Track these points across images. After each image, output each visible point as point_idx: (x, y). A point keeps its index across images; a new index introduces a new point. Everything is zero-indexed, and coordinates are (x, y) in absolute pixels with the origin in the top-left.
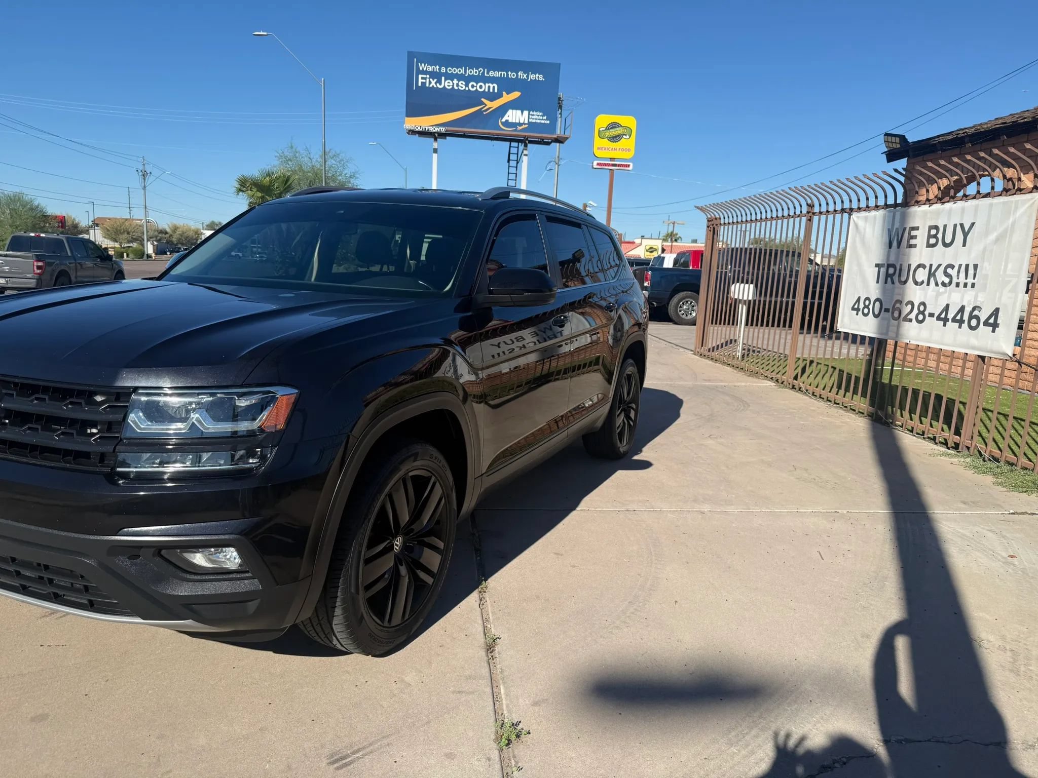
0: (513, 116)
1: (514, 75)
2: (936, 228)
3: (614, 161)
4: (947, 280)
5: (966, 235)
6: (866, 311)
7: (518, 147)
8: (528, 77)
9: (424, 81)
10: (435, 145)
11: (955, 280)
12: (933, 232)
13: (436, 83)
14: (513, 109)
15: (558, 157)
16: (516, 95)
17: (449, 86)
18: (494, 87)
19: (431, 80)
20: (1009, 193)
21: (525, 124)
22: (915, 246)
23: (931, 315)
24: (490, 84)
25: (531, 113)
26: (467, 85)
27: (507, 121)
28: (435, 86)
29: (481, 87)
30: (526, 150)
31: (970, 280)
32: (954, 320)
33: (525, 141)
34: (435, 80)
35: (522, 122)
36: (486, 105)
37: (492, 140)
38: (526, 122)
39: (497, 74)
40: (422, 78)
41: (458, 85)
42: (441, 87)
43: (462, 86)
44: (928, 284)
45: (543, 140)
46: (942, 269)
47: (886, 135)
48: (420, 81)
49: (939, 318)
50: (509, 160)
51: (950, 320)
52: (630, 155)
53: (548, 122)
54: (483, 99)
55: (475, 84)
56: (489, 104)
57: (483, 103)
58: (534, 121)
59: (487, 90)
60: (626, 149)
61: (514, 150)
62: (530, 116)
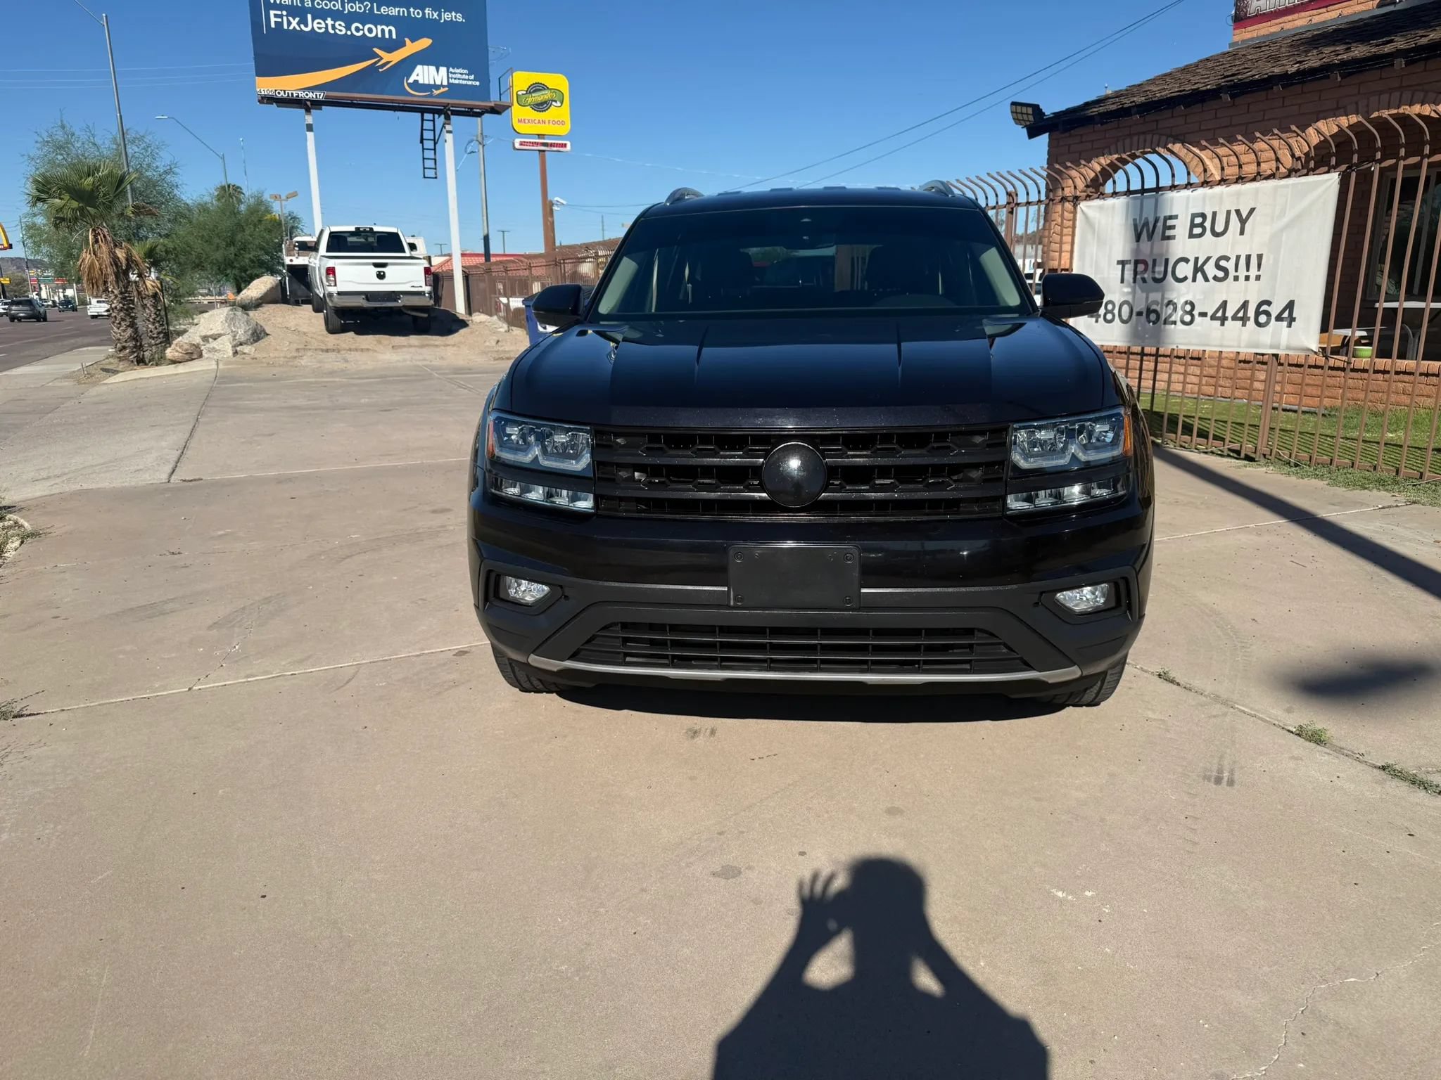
0: (424, 74)
1: (418, 13)
2: (1203, 216)
3: (544, 139)
4: (1221, 274)
5: (1243, 222)
6: (1109, 317)
7: (434, 121)
8: (439, 15)
9: (280, 20)
10: (309, 119)
11: (1232, 273)
12: (1198, 220)
13: (298, 24)
14: (423, 64)
15: (482, 134)
16: (425, 43)
17: (320, 28)
18: (390, 31)
19: (291, 19)
20: (1298, 174)
21: (444, 87)
22: (1173, 237)
23: (1203, 315)
24: (384, 27)
25: (451, 70)
26: (348, 28)
27: (416, 81)
28: (298, 28)
29: (370, 31)
30: (449, 124)
31: (1253, 272)
32: (1235, 318)
33: (447, 112)
34: (297, 19)
35: (438, 83)
36: (382, 59)
37: (395, 110)
38: (445, 83)
39: (393, 11)
40: (276, 16)
41: (334, 27)
42: (309, 29)
43: (340, 28)
44: (1194, 280)
45: (472, 109)
46: (1212, 263)
47: (1013, 104)
48: (273, 20)
49: (1213, 318)
50: (422, 142)
51: (1230, 318)
52: (564, 130)
53: (478, 83)
54: (375, 49)
55: (361, 27)
56: (386, 57)
57: (376, 55)
58: (457, 82)
59: (380, 35)
60: (557, 121)
61: (428, 125)
62: (450, 75)
